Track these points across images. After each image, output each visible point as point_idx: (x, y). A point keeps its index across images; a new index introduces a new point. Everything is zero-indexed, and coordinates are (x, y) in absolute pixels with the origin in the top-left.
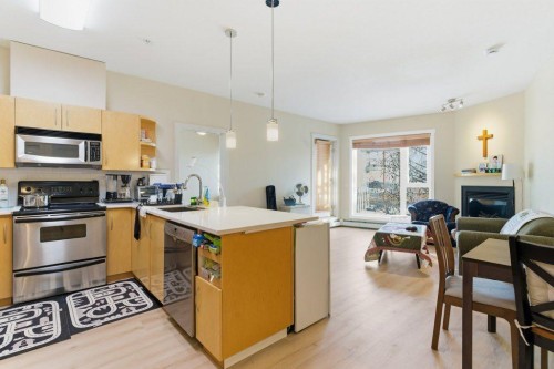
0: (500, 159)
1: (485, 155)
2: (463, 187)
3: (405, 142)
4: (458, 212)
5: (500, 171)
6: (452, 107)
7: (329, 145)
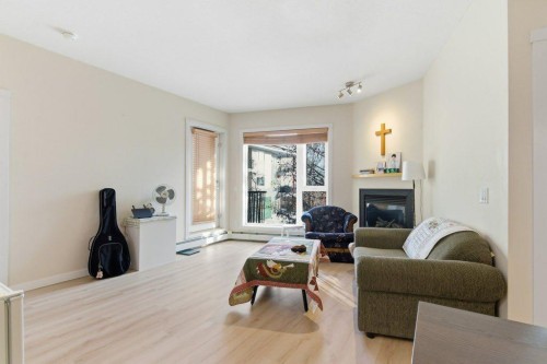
0: (398, 158)
1: (383, 154)
2: (361, 190)
3: (301, 138)
4: (356, 220)
5: (398, 171)
6: (349, 92)
7: (213, 138)
